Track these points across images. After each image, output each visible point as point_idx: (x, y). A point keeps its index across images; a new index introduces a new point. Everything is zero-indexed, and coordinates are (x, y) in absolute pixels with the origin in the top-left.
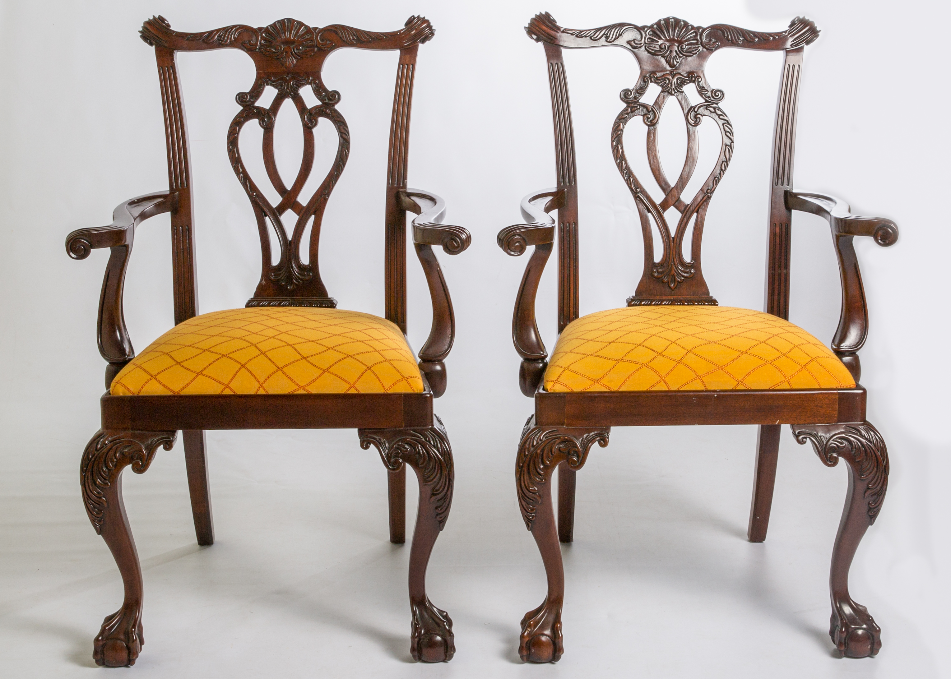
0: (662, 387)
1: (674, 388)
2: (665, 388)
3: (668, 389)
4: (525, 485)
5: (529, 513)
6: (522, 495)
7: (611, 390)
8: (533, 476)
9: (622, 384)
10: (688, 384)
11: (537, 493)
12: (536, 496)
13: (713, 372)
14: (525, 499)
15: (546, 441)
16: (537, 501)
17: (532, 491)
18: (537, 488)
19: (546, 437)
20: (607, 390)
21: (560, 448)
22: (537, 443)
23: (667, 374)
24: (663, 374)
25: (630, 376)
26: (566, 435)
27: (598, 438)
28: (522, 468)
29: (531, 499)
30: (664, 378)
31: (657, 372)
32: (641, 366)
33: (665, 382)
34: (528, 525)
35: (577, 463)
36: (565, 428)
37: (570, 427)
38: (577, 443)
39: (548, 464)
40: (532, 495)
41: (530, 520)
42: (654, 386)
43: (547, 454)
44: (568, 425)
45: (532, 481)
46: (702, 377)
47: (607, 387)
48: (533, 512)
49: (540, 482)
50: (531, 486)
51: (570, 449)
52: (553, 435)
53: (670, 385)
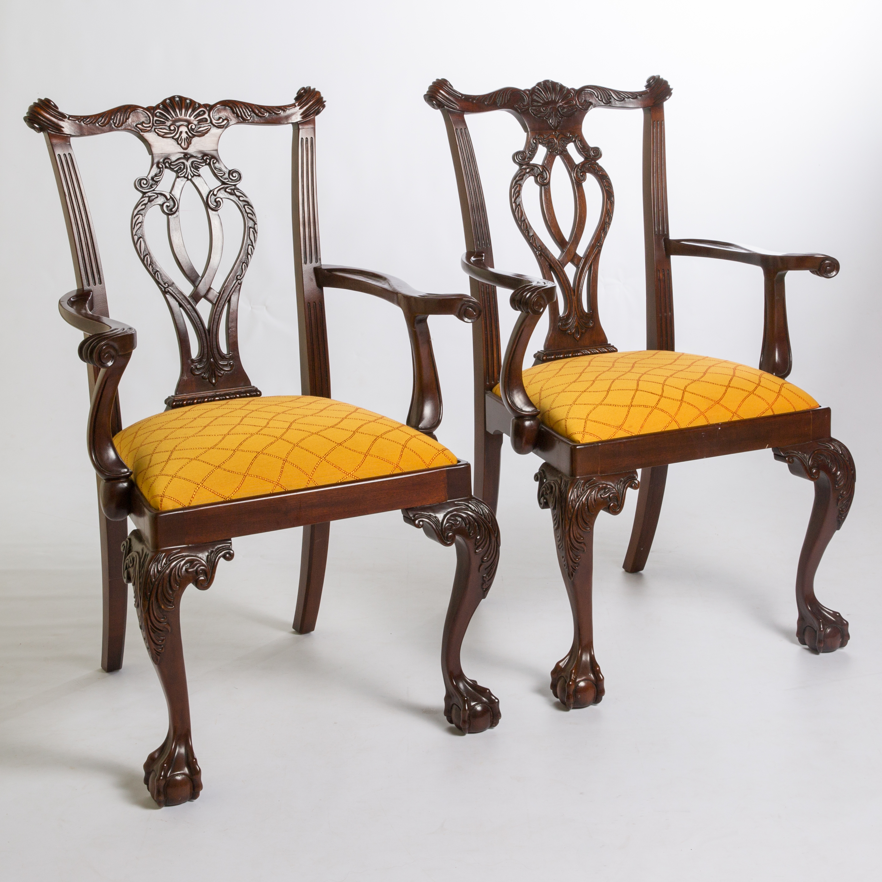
0: (674, 427)
1: (683, 426)
2: (676, 427)
3: (678, 428)
4: (574, 536)
5: (575, 563)
6: (571, 547)
7: (634, 435)
8: (580, 526)
9: (641, 428)
10: (694, 421)
11: (583, 542)
12: (582, 545)
13: (712, 407)
14: (573, 549)
15: (587, 490)
16: (583, 550)
17: (579, 541)
18: (583, 537)
19: (587, 487)
20: (631, 435)
21: (601, 495)
22: (581, 493)
23: (676, 414)
24: (673, 414)
25: (646, 420)
26: (603, 482)
27: (630, 481)
28: (571, 520)
29: (578, 549)
30: (674, 418)
31: (667, 412)
32: (651, 409)
33: (676, 422)
34: (572, 575)
35: (618, 507)
36: (599, 476)
37: (603, 475)
38: (614, 489)
39: (593, 512)
40: (579, 544)
41: (575, 570)
42: (667, 427)
43: (591, 503)
44: (601, 473)
45: (579, 531)
46: (705, 412)
47: (629, 433)
48: (579, 561)
49: (586, 531)
50: (578, 536)
51: (609, 495)
52: (592, 485)
53: (680, 424)
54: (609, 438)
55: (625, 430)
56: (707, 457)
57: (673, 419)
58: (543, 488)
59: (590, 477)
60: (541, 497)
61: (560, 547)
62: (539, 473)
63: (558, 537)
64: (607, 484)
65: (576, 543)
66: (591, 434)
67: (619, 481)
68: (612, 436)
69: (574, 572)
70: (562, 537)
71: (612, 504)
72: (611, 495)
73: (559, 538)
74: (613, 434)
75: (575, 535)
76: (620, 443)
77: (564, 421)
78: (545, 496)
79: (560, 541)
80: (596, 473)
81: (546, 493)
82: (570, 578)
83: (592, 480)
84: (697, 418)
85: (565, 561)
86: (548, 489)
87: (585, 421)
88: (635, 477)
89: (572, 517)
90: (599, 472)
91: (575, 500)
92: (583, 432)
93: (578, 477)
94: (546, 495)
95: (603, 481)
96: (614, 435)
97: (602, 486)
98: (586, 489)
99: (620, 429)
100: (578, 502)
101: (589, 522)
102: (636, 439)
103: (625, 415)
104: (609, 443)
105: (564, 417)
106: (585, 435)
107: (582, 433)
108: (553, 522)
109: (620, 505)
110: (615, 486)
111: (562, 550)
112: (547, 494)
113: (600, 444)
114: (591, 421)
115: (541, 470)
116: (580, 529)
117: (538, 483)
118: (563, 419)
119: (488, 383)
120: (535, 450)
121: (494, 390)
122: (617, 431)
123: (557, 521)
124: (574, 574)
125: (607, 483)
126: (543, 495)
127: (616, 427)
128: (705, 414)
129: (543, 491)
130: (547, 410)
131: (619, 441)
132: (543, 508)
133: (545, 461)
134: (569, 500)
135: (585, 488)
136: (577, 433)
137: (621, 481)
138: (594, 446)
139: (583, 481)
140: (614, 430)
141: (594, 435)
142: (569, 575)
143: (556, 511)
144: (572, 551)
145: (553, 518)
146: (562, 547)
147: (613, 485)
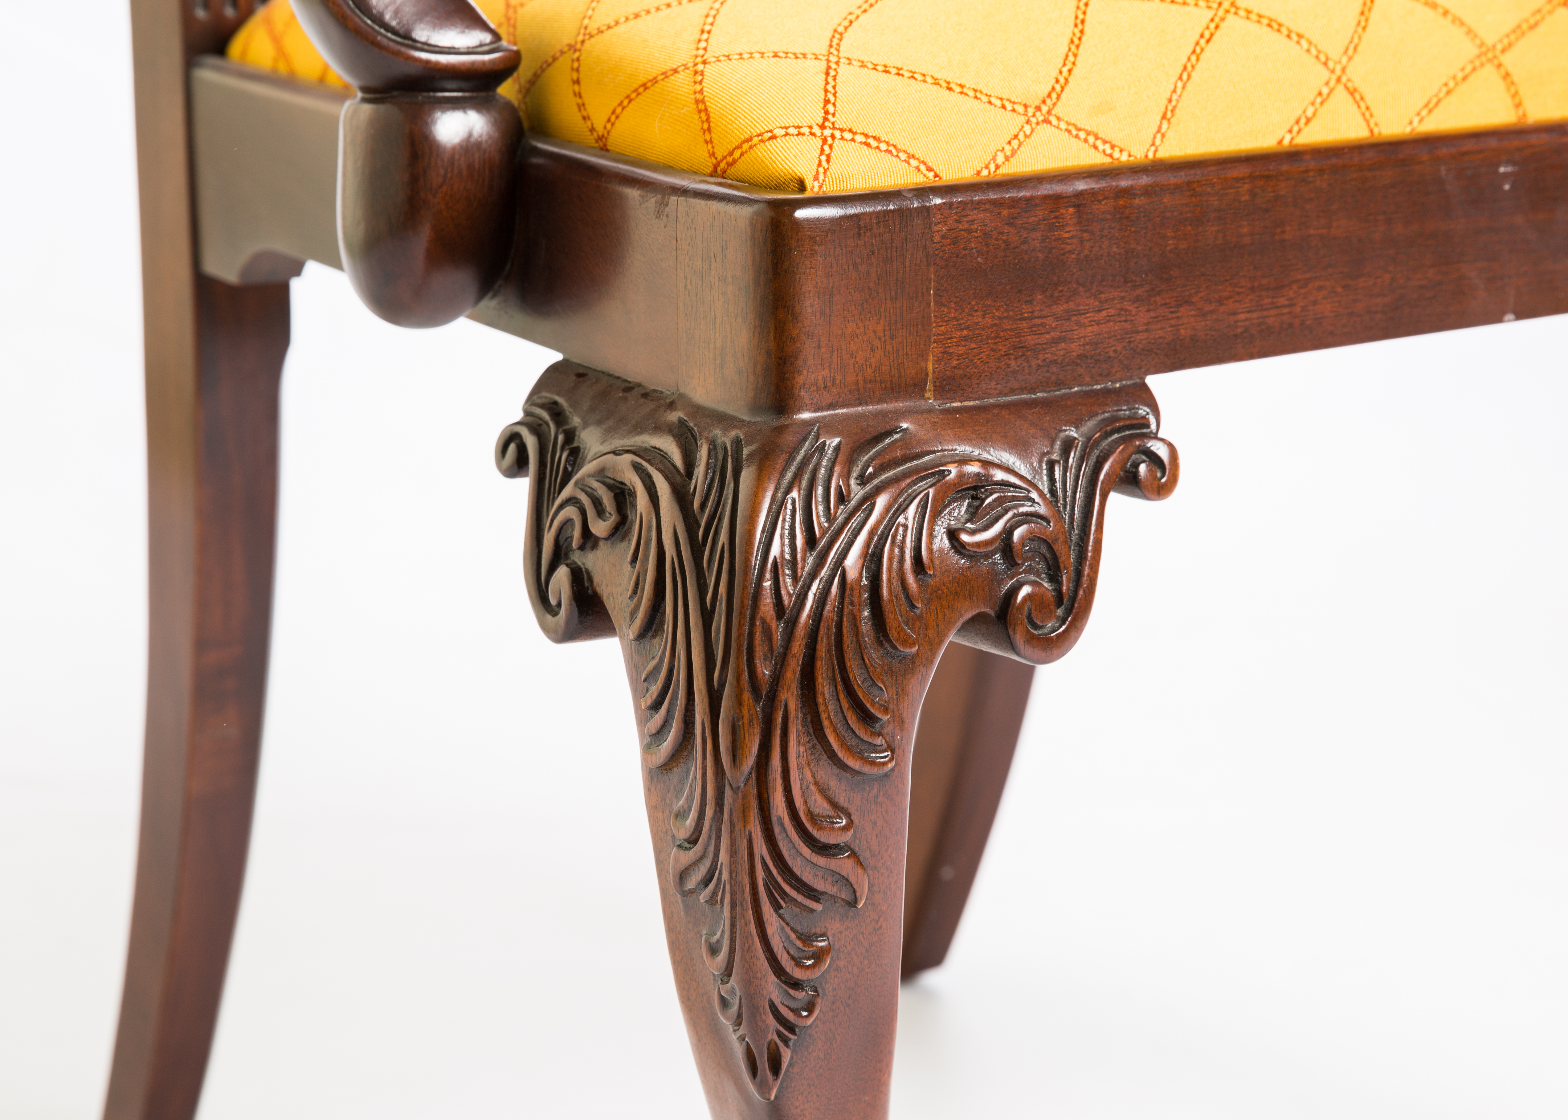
0: (1345, 125)
3: (1369, 134)
5: (796, 985)
6: (771, 884)
7: (1124, 158)
8: (832, 739)
9: (1164, 117)
10: (1452, 98)
11: (847, 847)
12: (843, 864)
13: (1536, 24)
14: (784, 894)
15: (869, 499)
16: (845, 895)
17: (823, 837)
18: (848, 815)
19: (863, 480)
20: (1108, 160)
21: (952, 534)
22: (830, 519)
23: (1352, 49)
24: (1335, 50)
25: (1186, 73)
26: (963, 449)
27: (1117, 442)
28: (772, 697)
29: (813, 894)
30: (1344, 70)
31: (1300, 36)
32: (1210, 14)
33: (1352, 94)
34: (775, 1065)
35: (1060, 612)
36: (930, 411)
37: (956, 404)
38: (1034, 495)
39: (912, 645)
40: (821, 861)
41: (791, 1028)
42: (1308, 120)
43: (896, 582)
44: (944, 388)
45: (827, 773)
46: (1503, 51)
47: (1101, 146)
48: (817, 973)
49: (867, 769)
50: (821, 806)
51: (1008, 532)
52: (897, 463)
53: (1374, 109)
54: (985, 173)
55: (1073, 130)
56: (1522, 314)
57: (1339, 80)
58: (561, 507)
59: (876, 415)
60: (552, 568)
61: (692, 882)
62: (531, 422)
63: (681, 815)
64: (986, 464)
65: (806, 851)
66: (871, 141)
67: (1058, 444)
68: (1000, 159)
69: (786, 1041)
70: (709, 812)
71: (1025, 590)
72: (1017, 534)
73: (690, 821)
74: (1008, 149)
75: (799, 802)
76: (1057, 198)
77: (683, 80)
78: (577, 557)
79: (693, 841)
80: (917, 388)
81: (586, 532)
82: (763, 1088)
83: (889, 433)
84: (1465, 78)
85: (728, 972)
86: (600, 512)
87: (824, 65)
88: (1148, 426)
89: (777, 679)
90: (929, 386)
91: (793, 562)
92: (822, 127)
93: (806, 415)
94: (582, 548)
95: (961, 440)
96: (1014, 152)
97: (961, 475)
98: (857, 492)
99: (1047, 121)
100: (813, 575)
101: (886, 710)
102: (1145, 180)
103: (1066, 41)
104: (993, 196)
105: (683, 54)
106: (837, 144)
107: (817, 130)
108: (642, 722)
109: (1073, 599)
110: (1036, 472)
111: (712, 901)
112: (588, 539)
113: (938, 201)
114: (863, 65)
115: (542, 406)
116: (832, 755)
117: (523, 486)
118: (675, 71)
119: (201, 14)
120: (489, 304)
121: (236, 47)
122: (1027, 129)
123: (669, 712)
124: (786, 1055)
125: (985, 456)
126: (559, 555)
127: (1020, 109)
128: (1507, 59)
129: (568, 522)
130: (558, 47)
131: (1046, 190)
132: (568, 635)
133: (556, 357)
134: (755, 561)
135: (852, 482)
136: (779, 132)
137: (1068, 445)
138: (900, 211)
139: (837, 440)
140: (1013, 123)
141: (893, 150)
142: (753, 1069)
143: (660, 646)
144: (777, 907)
145: (638, 694)
146: (706, 881)
147: (1024, 470)
